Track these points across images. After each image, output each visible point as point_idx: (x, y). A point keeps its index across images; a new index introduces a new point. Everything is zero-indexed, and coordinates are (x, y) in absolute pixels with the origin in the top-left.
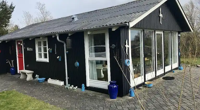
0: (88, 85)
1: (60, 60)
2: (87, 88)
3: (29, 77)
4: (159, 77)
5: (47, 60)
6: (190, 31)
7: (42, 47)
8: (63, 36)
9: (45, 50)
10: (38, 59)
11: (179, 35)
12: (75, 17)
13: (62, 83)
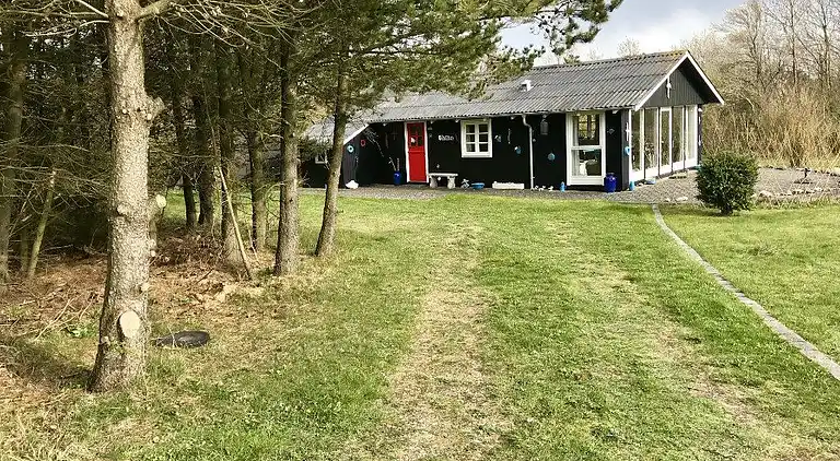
0: (568, 184)
1: (519, 152)
2: (568, 188)
3: (451, 184)
4: (663, 176)
5: (489, 154)
7: (477, 134)
8: (534, 119)
9: (484, 138)
10: (465, 153)
11: (700, 110)
12: (528, 82)
13: (522, 186)
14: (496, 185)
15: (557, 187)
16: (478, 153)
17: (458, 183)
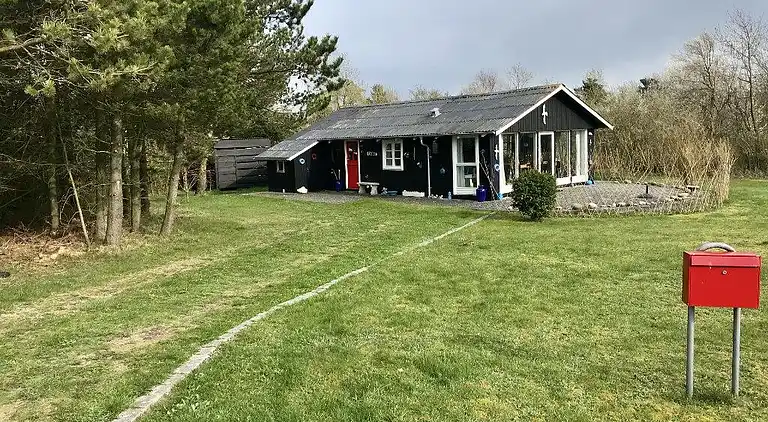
0: (455, 193)
1: (421, 166)
2: (454, 197)
3: (374, 191)
5: (401, 168)
6: (605, 126)
7: (393, 152)
8: (428, 139)
9: (398, 155)
10: (385, 167)
11: (590, 134)
12: (436, 110)
13: (422, 194)
14: (405, 193)
15: (446, 196)
16: (394, 167)
17: (380, 190)
